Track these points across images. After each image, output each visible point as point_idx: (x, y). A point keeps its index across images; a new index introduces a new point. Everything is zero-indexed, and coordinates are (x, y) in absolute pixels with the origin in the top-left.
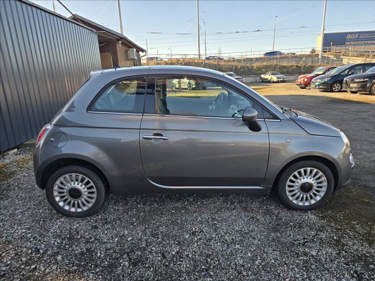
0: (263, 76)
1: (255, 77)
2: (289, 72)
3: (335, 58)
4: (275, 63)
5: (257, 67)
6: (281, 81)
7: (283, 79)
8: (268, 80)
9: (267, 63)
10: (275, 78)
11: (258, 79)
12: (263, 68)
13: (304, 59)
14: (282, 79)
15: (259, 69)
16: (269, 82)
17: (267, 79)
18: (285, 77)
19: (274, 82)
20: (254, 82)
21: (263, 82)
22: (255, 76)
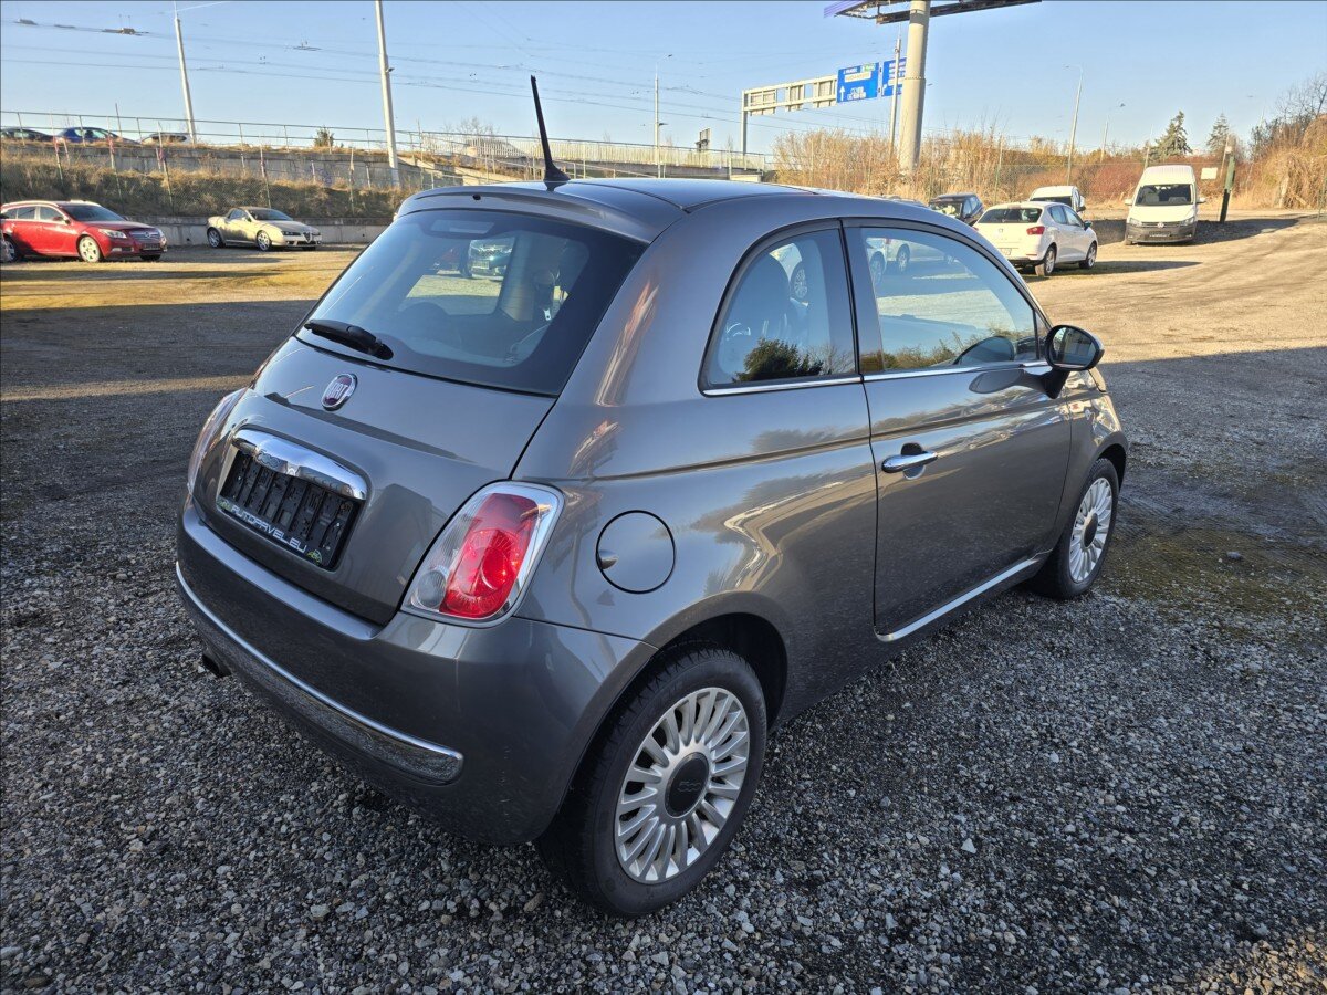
0: (217, 222)
1: (179, 226)
2: (309, 211)
3: (441, 174)
4: (245, 175)
5: (174, 185)
6: (299, 243)
7: (307, 236)
8: (246, 239)
9: (213, 173)
10: (274, 234)
11: (197, 234)
12: (205, 190)
13: (352, 167)
14: (303, 238)
15: (186, 191)
16: (254, 246)
17: (240, 236)
18: (311, 229)
19: (272, 248)
20: (179, 247)
21: (222, 245)
22: (180, 220)
